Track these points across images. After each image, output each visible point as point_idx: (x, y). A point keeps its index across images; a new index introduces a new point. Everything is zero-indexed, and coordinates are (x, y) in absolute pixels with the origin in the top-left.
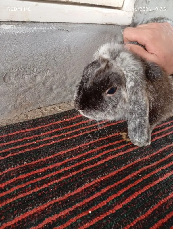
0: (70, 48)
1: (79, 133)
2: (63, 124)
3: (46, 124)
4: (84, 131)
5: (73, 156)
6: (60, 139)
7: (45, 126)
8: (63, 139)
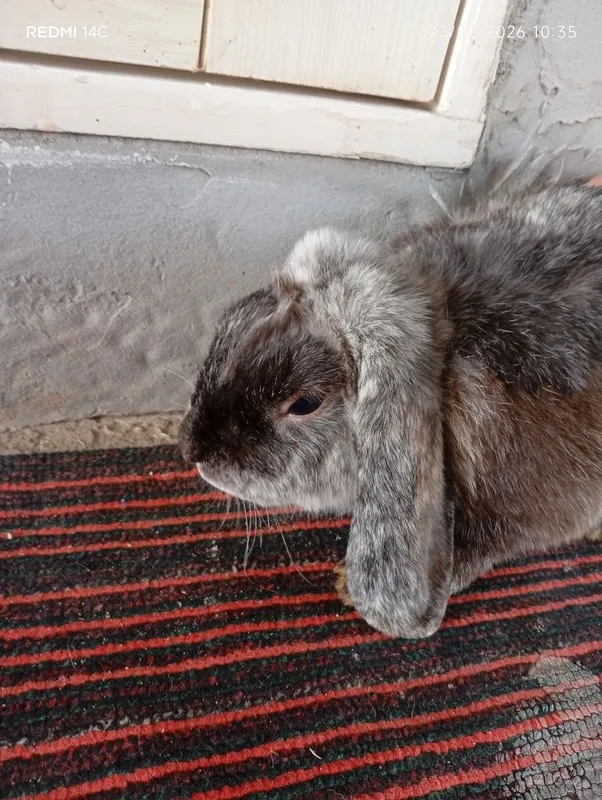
0: (216, 232)
1: (176, 533)
2: (137, 490)
3: (76, 479)
4: (201, 531)
5: (108, 617)
6: (99, 541)
7: (72, 484)
8: (107, 546)
